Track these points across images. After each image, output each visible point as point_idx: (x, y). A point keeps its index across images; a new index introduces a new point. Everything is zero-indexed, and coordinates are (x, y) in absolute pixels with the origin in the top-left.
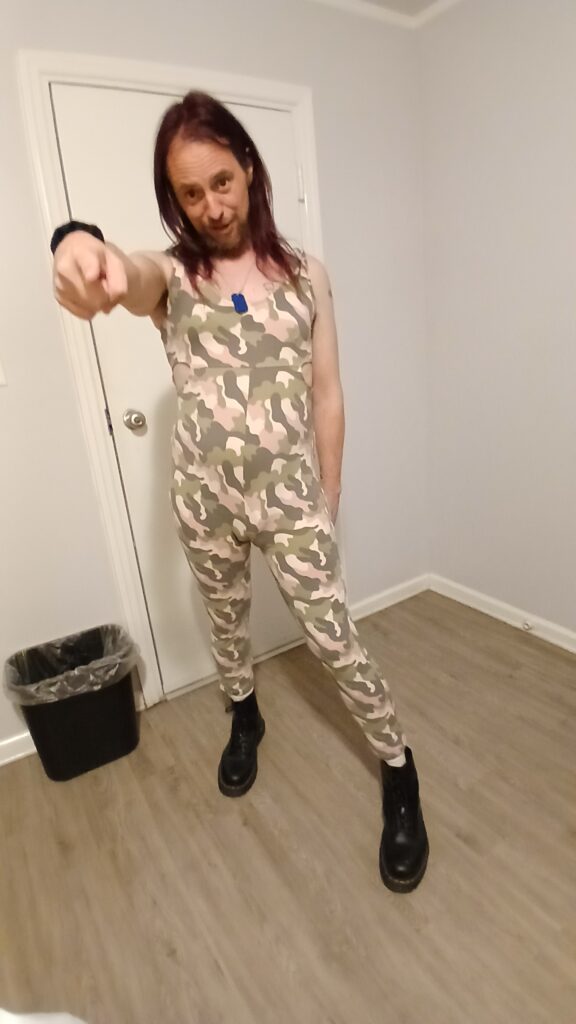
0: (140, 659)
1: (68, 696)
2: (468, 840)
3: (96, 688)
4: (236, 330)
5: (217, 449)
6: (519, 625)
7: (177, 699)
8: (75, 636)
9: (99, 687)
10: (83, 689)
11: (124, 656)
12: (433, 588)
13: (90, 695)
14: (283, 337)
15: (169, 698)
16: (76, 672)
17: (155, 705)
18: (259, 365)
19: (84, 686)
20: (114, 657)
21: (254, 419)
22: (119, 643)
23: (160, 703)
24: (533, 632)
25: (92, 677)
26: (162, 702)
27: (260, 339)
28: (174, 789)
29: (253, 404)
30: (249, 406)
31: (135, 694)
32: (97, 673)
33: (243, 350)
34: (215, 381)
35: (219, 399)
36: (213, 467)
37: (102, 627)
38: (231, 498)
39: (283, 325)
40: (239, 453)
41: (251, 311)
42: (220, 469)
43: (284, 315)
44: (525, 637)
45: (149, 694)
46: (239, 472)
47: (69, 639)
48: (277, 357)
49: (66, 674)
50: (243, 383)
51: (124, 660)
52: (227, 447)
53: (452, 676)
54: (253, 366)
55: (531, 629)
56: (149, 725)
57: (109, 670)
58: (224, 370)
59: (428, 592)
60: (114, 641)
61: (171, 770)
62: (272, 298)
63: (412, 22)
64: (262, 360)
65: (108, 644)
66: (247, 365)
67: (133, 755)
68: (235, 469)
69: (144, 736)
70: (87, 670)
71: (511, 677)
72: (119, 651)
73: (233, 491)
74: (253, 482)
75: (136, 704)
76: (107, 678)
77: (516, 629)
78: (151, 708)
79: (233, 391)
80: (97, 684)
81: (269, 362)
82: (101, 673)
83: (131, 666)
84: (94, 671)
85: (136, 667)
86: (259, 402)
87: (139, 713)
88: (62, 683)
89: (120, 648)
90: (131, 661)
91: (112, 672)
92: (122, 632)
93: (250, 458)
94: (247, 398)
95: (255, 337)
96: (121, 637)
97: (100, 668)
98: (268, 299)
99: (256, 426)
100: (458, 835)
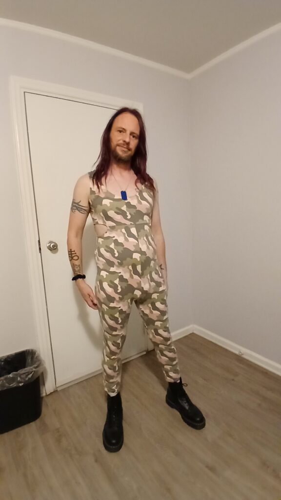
0: (45, 369)
1: (5, 388)
2: (212, 469)
3: (21, 385)
4: (124, 208)
5: (128, 259)
6: (237, 353)
7: (63, 390)
8: (11, 355)
9: (22, 384)
10: (14, 385)
11: (37, 367)
12: (195, 332)
13: (18, 388)
14: (144, 211)
15: (59, 389)
16: (11, 375)
17: (51, 393)
18: (137, 223)
19: (14, 383)
20: (31, 367)
21: (142, 245)
22: (35, 360)
23: (54, 392)
24: (243, 356)
25: (19, 379)
26: (55, 391)
27: (135, 212)
28: (59, 441)
29: (140, 239)
30: (139, 240)
31: (41, 387)
32: (22, 376)
33: (129, 217)
34: (121, 231)
35: (125, 238)
36: (126, 267)
37: (26, 351)
38: (135, 280)
39: (144, 206)
40: (139, 260)
41: (129, 200)
42: (130, 267)
43: (144, 202)
44: (239, 359)
45: (48, 387)
46: (139, 268)
47: (8, 357)
48: (143, 219)
49: (6, 376)
50: (134, 231)
51: (38, 369)
52: (133, 257)
53: (205, 380)
54: (135, 224)
55: (242, 355)
56: (47, 405)
57: (29, 375)
58: (124, 226)
59: (193, 334)
60: (32, 358)
61: (58, 430)
62: (138, 194)
63: (188, 76)
64: (138, 221)
65: (29, 360)
66: (133, 223)
67: (38, 421)
68: (137, 267)
69: (44, 410)
70: (16, 375)
71: (233, 380)
72: (34, 364)
73: (136, 277)
74: (145, 272)
75: (41, 393)
76: (27, 379)
77: (235, 355)
78: (49, 394)
79: (130, 235)
80: (21, 382)
81: (140, 222)
82: (23, 376)
83: (39, 373)
84: (20, 375)
85: (42, 373)
86: (142, 238)
87: (43, 398)
88: (3, 381)
89: (35, 362)
90: (40, 370)
91: (30, 376)
92: (36, 353)
93: (143, 261)
94: (137, 237)
95: (133, 211)
96: (36, 356)
97: (24, 373)
98: (136, 195)
99: (144, 248)
100: (207, 467)
